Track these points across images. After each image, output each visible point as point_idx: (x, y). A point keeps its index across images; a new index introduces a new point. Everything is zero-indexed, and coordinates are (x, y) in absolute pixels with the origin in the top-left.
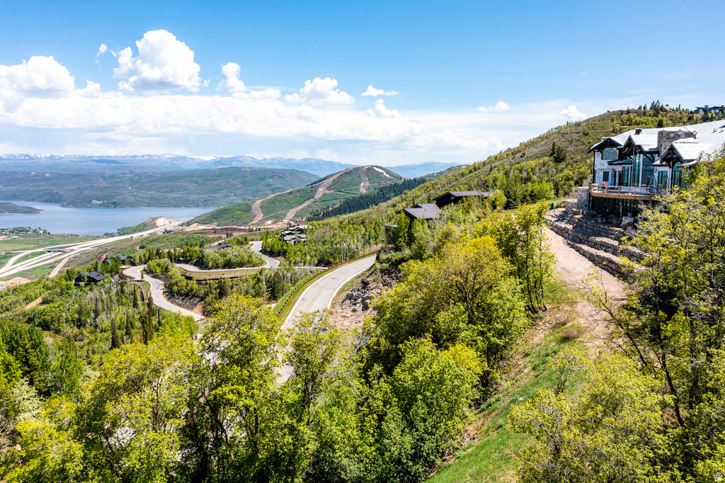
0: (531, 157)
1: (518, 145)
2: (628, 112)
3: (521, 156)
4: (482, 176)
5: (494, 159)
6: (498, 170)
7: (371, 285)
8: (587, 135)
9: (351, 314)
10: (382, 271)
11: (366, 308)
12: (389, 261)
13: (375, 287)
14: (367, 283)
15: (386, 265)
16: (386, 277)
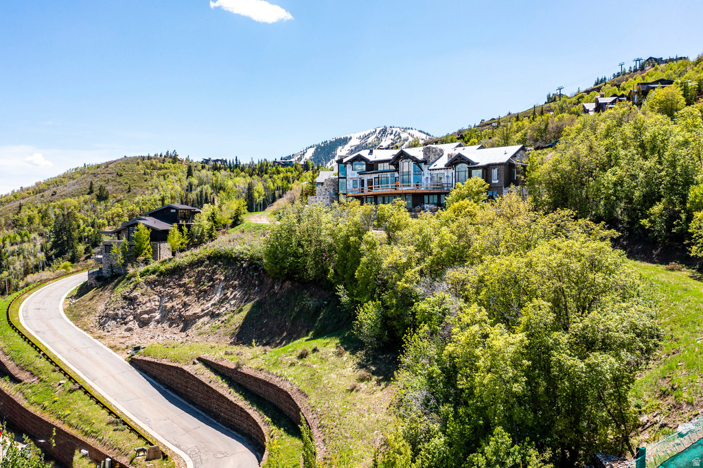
0: (64, 195)
1: (34, 184)
2: (149, 158)
3: (53, 195)
4: (11, 215)
5: (12, 198)
6: (29, 208)
7: (140, 299)
8: (121, 175)
9: (128, 334)
10: (148, 283)
11: (144, 324)
12: (154, 272)
13: (149, 301)
14: (135, 298)
15: (153, 277)
16: (159, 288)
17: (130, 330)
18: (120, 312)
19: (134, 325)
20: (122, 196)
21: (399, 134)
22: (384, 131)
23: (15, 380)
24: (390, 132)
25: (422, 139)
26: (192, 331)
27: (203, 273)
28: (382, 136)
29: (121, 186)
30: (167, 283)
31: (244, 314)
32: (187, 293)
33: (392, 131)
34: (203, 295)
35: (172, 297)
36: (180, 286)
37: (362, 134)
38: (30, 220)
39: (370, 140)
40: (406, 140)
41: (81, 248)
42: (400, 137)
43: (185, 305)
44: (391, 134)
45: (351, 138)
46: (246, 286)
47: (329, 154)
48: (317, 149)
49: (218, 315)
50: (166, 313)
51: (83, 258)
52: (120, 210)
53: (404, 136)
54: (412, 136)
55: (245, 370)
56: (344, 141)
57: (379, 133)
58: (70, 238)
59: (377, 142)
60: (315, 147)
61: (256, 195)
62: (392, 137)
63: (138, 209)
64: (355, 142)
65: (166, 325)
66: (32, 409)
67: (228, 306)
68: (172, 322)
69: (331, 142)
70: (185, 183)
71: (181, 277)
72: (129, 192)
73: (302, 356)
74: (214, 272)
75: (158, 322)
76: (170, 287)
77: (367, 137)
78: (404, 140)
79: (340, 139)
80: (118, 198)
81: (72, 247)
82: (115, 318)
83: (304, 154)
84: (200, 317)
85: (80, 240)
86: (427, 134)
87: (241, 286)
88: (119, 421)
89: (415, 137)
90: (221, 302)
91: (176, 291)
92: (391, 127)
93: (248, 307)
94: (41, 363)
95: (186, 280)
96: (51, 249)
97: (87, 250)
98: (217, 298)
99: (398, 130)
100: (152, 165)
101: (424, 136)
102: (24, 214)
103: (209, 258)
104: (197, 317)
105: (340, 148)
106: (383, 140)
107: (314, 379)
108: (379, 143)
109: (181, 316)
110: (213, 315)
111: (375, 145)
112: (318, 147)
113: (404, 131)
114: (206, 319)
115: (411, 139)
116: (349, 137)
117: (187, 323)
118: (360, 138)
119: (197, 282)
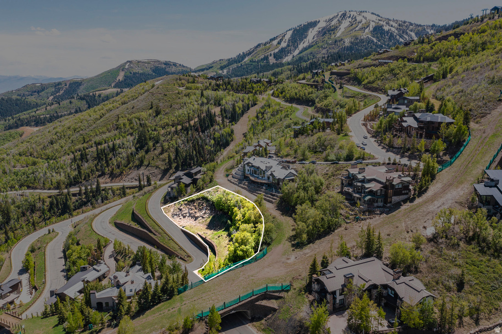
6: (123, 117)
8: (166, 95)
9: (180, 220)
10: (185, 204)
11: (184, 217)
12: (186, 201)
13: (185, 210)
14: (182, 209)
15: (186, 202)
16: (188, 206)
17: (180, 219)
18: (178, 213)
19: (182, 217)
20: (168, 110)
21: (355, 17)
22: (344, 15)
23: (155, 235)
24: (348, 16)
25: (373, 21)
26: (197, 221)
27: (200, 203)
28: (342, 19)
29: (167, 103)
30: (190, 205)
31: (210, 219)
32: (196, 209)
33: (350, 15)
34: (200, 210)
35: (192, 209)
36: (194, 206)
37: (327, 18)
38: (124, 125)
39: (333, 23)
40: (360, 22)
41: (151, 144)
42: (356, 20)
43: (195, 212)
44: (349, 17)
45: (319, 22)
46: (211, 210)
47: (302, 35)
48: (294, 32)
49: (204, 218)
50: (190, 214)
51: (152, 150)
52: (168, 121)
53: (359, 18)
54: (366, 18)
55: (207, 239)
56: (313, 24)
57: (340, 17)
58: (146, 139)
59: (338, 25)
60: (293, 30)
61: (237, 109)
62: (350, 19)
63: (176, 120)
64: (322, 25)
65: (190, 218)
66: (161, 243)
67: (206, 215)
68: (192, 217)
69: (304, 25)
70: (200, 102)
71: (194, 203)
72: (171, 107)
73: (219, 237)
74: (203, 203)
75: (188, 217)
77: (331, 20)
78: (358, 23)
79: (311, 23)
80: (166, 112)
81: (147, 144)
82: (176, 215)
83: (284, 36)
85: (150, 139)
86: (378, 15)
87: (210, 209)
88: (181, 248)
89: (368, 19)
90: (205, 213)
91: (193, 208)
92: (350, 11)
93: (211, 217)
94: (160, 231)
95: (195, 204)
96: (137, 144)
97: (154, 145)
98: (204, 212)
99: (355, 14)
100: (182, 83)
101: (374, 18)
102: (121, 121)
103: (202, 198)
104: (198, 217)
105: (311, 29)
106: (343, 22)
107: (219, 243)
108: (340, 26)
109: (194, 216)
110: (203, 218)
111: (337, 27)
112: (295, 30)
113: (359, 14)
114: (201, 218)
115: (364, 21)
116: (318, 20)
117: (196, 218)
118: (326, 21)
119: (199, 205)
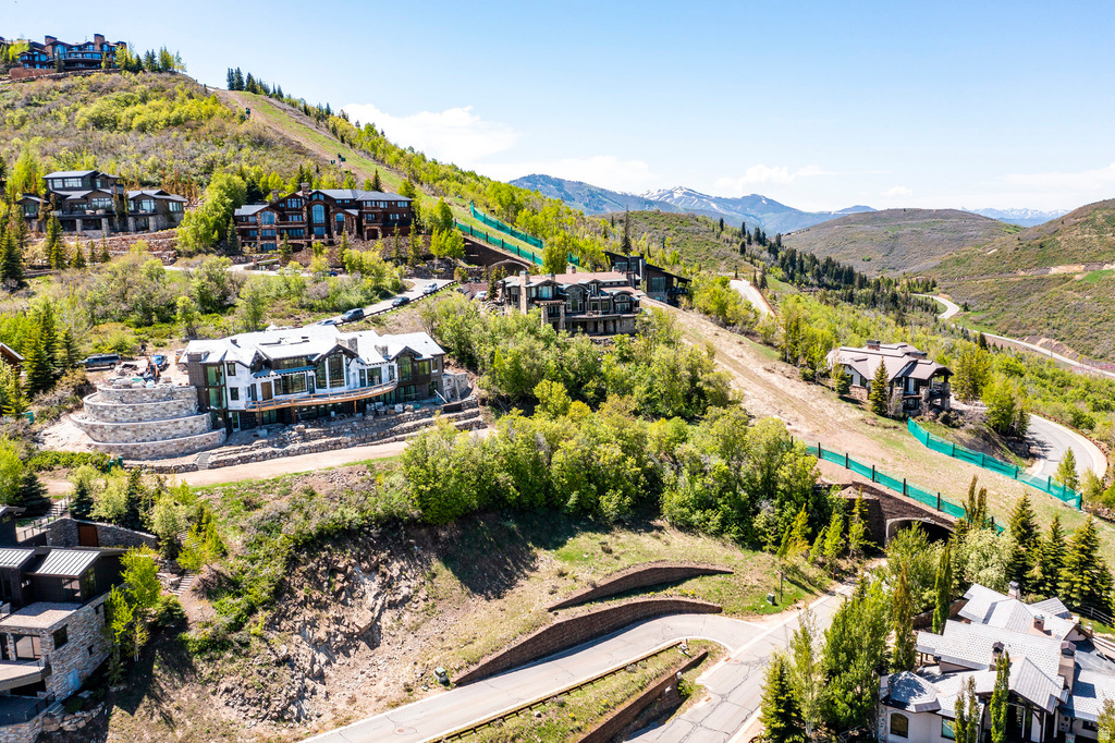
10: (269, 627)
11: (323, 677)
13: (299, 648)
15: (262, 616)
16: (283, 625)
19: (321, 687)
26: (394, 636)
27: (314, 572)
30: (286, 611)
32: (324, 607)
34: (346, 595)
35: (313, 624)
36: (303, 604)
43: (338, 621)
46: (401, 552)
50: (324, 647)
55: (603, 583)
65: (341, 659)
67: (403, 583)
68: (345, 651)
71: (292, 593)
75: (328, 664)
76: (295, 613)
84: (378, 618)
87: (393, 555)
90: (388, 585)
91: (308, 613)
95: (301, 594)
98: (370, 586)
103: (298, 549)
104: (374, 622)
109: (349, 636)
110: (397, 605)
114: (389, 614)
117: (371, 636)
119: (319, 586)
